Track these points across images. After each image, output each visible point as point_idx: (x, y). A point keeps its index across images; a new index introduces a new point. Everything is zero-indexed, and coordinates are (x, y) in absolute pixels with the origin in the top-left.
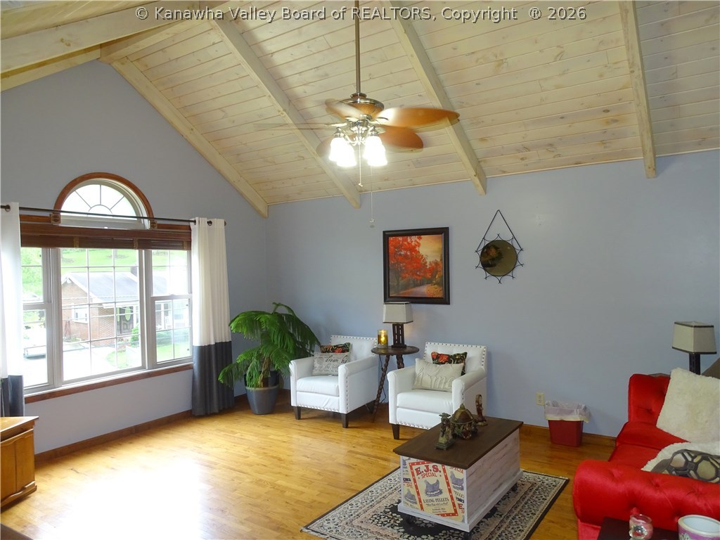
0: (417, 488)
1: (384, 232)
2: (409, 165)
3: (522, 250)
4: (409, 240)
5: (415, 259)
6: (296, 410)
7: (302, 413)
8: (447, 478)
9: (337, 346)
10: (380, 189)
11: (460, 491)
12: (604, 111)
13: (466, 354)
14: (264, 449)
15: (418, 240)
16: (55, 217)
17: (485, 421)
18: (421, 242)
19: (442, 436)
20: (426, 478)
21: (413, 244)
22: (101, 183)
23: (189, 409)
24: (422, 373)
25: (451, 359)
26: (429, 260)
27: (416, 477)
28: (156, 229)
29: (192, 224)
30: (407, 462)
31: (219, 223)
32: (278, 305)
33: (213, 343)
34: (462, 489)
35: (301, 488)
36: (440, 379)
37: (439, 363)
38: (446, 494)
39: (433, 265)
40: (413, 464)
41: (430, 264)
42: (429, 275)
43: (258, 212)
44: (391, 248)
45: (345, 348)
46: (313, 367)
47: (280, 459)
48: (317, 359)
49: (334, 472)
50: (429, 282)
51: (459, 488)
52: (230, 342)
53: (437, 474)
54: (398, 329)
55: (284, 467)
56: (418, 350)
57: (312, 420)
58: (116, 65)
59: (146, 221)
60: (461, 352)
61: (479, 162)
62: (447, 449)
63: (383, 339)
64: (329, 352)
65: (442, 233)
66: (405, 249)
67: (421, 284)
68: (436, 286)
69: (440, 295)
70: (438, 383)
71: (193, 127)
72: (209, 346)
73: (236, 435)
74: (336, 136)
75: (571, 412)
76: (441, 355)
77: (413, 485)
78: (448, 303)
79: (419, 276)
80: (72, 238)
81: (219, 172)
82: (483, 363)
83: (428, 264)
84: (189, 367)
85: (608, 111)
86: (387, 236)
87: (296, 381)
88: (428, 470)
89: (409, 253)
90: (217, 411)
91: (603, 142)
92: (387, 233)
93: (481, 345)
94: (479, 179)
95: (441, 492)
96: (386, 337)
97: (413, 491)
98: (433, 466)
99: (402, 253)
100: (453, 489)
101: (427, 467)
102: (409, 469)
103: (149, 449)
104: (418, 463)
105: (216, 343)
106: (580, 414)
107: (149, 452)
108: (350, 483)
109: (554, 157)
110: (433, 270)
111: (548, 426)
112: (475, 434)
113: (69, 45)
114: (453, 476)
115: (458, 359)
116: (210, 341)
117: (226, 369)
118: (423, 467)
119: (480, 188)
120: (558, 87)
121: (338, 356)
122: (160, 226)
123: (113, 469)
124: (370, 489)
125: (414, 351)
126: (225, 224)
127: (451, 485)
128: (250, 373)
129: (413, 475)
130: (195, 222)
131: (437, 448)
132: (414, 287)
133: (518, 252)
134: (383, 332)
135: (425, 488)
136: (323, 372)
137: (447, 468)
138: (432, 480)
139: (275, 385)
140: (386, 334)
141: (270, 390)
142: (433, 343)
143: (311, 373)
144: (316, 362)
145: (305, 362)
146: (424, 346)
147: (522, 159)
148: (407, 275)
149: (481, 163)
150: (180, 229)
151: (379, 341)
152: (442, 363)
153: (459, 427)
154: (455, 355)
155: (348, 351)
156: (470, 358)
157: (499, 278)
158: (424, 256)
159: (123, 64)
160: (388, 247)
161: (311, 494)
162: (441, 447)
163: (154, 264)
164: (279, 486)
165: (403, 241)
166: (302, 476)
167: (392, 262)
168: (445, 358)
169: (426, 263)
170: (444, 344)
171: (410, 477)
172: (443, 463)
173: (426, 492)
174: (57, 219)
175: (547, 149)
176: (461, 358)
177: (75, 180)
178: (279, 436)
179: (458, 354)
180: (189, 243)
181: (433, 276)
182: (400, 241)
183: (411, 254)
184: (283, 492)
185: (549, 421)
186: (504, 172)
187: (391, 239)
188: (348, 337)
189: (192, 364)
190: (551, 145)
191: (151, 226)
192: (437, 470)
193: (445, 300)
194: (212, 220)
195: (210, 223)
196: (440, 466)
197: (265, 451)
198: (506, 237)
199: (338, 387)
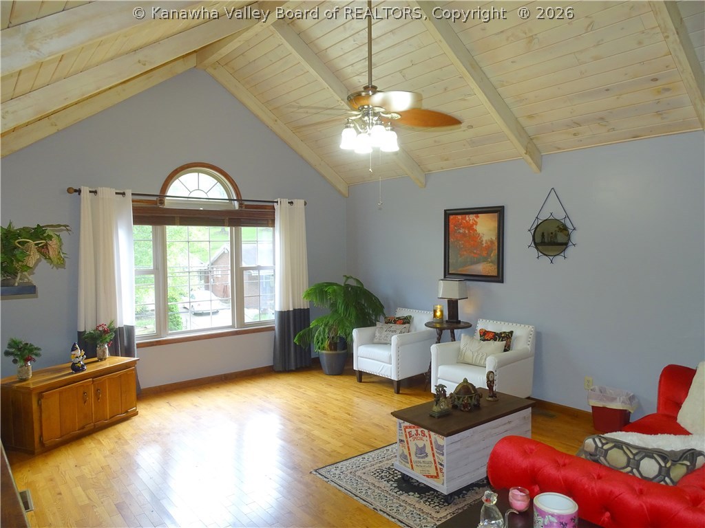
0: (409, 450)
1: (445, 211)
2: (464, 145)
3: (574, 229)
4: (467, 219)
5: (474, 238)
6: (358, 374)
7: (363, 377)
8: (431, 444)
9: (399, 318)
10: (442, 168)
11: (441, 457)
12: (652, 80)
13: (512, 332)
14: (317, 404)
15: (475, 219)
16: (160, 200)
17: (496, 397)
18: (478, 220)
19: (436, 405)
20: (416, 441)
21: (471, 222)
22: (199, 172)
23: (272, 364)
24: (465, 349)
25: (496, 337)
26: (485, 239)
27: (409, 439)
28: (244, 209)
29: (275, 204)
30: (402, 425)
31: (299, 203)
32: (348, 278)
33: (291, 309)
34: (443, 455)
35: (330, 440)
36: (481, 355)
37: (484, 340)
38: (430, 458)
39: (489, 243)
40: (406, 427)
41: (486, 243)
42: (484, 253)
43: (339, 192)
44: (451, 226)
45: (407, 321)
46: (374, 336)
47: (325, 414)
48: (379, 330)
49: (363, 430)
50: (485, 260)
51: (440, 454)
52: (308, 309)
53: (424, 438)
54: (453, 305)
55: (325, 421)
56: (471, 326)
57: (371, 384)
58: (210, 70)
59: (236, 202)
60: (508, 330)
61: (531, 139)
62: (439, 417)
63: (438, 314)
64: (391, 323)
65: (499, 212)
66: (463, 228)
67: (478, 262)
68: (491, 264)
69: (495, 273)
70: (479, 358)
71: (276, 118)
72: (288, 311)
73: (301, 390)
74: (347, 127)
75: (613, 400)
76: (488, 332)
77: (407, 447)
78: (502, 281)
79: (476, 254)
80: (174, 217)
81: (302, 157)
82: (529, 343)
83: (484, 242)
84: (272, 329)
85: (656, 80)
86: (448, 214)
87: (357, 348)
88: (417, 434)
89: (467, 232)
90: (294, 369)
91: (659, 113)
92: (448, 212)
93: (529, 324)
94: (531, 156)
95: (427, 456)
96: (442, 311)
97: (406, 452)
98: (422, 431)
99: (461, 231)
100: (436, 454)
101: (417, 431)
102: (404, 431)
103: (229, 394)
104: (410, 427)
105: (294, 310)
106: (623, 402)
107: (229, 396)
108: (374, 441)
109: (608, 131)
110: (488, 248)
111: (591, 411)
112: (477, 407)
113: (145, 65)
114: (436, 441)
115: (503, 337)
116: (289, 308)
117: (301, 332)
118: (414, 431)
119: (534, 166)
120: (596, 58)
121: (399, 327)
122: (247, 206)
123: (196, 406)
124: (387, 448)
125: (468, 326)
126: (305, 204)
127: (435, 450)
128: (317, 336)
129: (406, 437)
130: (277, 202)
131: (431, 416)
132: (471, 264)
133: (570, 231)
134: (439, 306)
135: (415, 450)
136: (383, 341)
137: (432, 433)
138: (420, 444)
139: (344, 349)
140: (442, 309)
141: (338, 354)
142: (484, 320)
143: (372, 341)
144: (377, 332)
145: (368, 331)
146: (477, 323)
147: (575, 135)
148: (465, 253)
149: (534, 141)
150: (265, 209)
151: (435, 316)
152: (487, 340)
153: (459, 399)
154: (501, 333)
155: (409, 323)
156: (516, 338)
157: (551, 258)
158: (481, 235)
159: (215, 69)
160: (449, 225)
161: (335, 444)
162: (434, 415)
163: (243, 239)
164: (313, 435)
165: (462, 219)
166: (336, 430)
167: (451, 240)
168: (491, 335)
169: (482, 241)
170: (495, 322)
171: (405, 439)
172: (430, 430)
173: (416, 454)
174: (162, 202)
175: (599, 123)
176: (507, 337)
177: (176, 170)
178: (335, 394)
179: (505, 332)
180: (273, 220)
181: (489, 255)
182: (459, 219)
183: (469, 231)
184: (313, 440)
185: (593, 407)
186: (559, 149)
187: (451, 217)
188: (411, 310)
189: (274, 327)
190: (602, 119)
191: (239, 207)
192: (424, 435)
193: (499, 278)
194: (293, 201)
195: (291, 203)
196: (426, 431)
197: (317, 406)
198: (560, 215)
199: (391, 355)
